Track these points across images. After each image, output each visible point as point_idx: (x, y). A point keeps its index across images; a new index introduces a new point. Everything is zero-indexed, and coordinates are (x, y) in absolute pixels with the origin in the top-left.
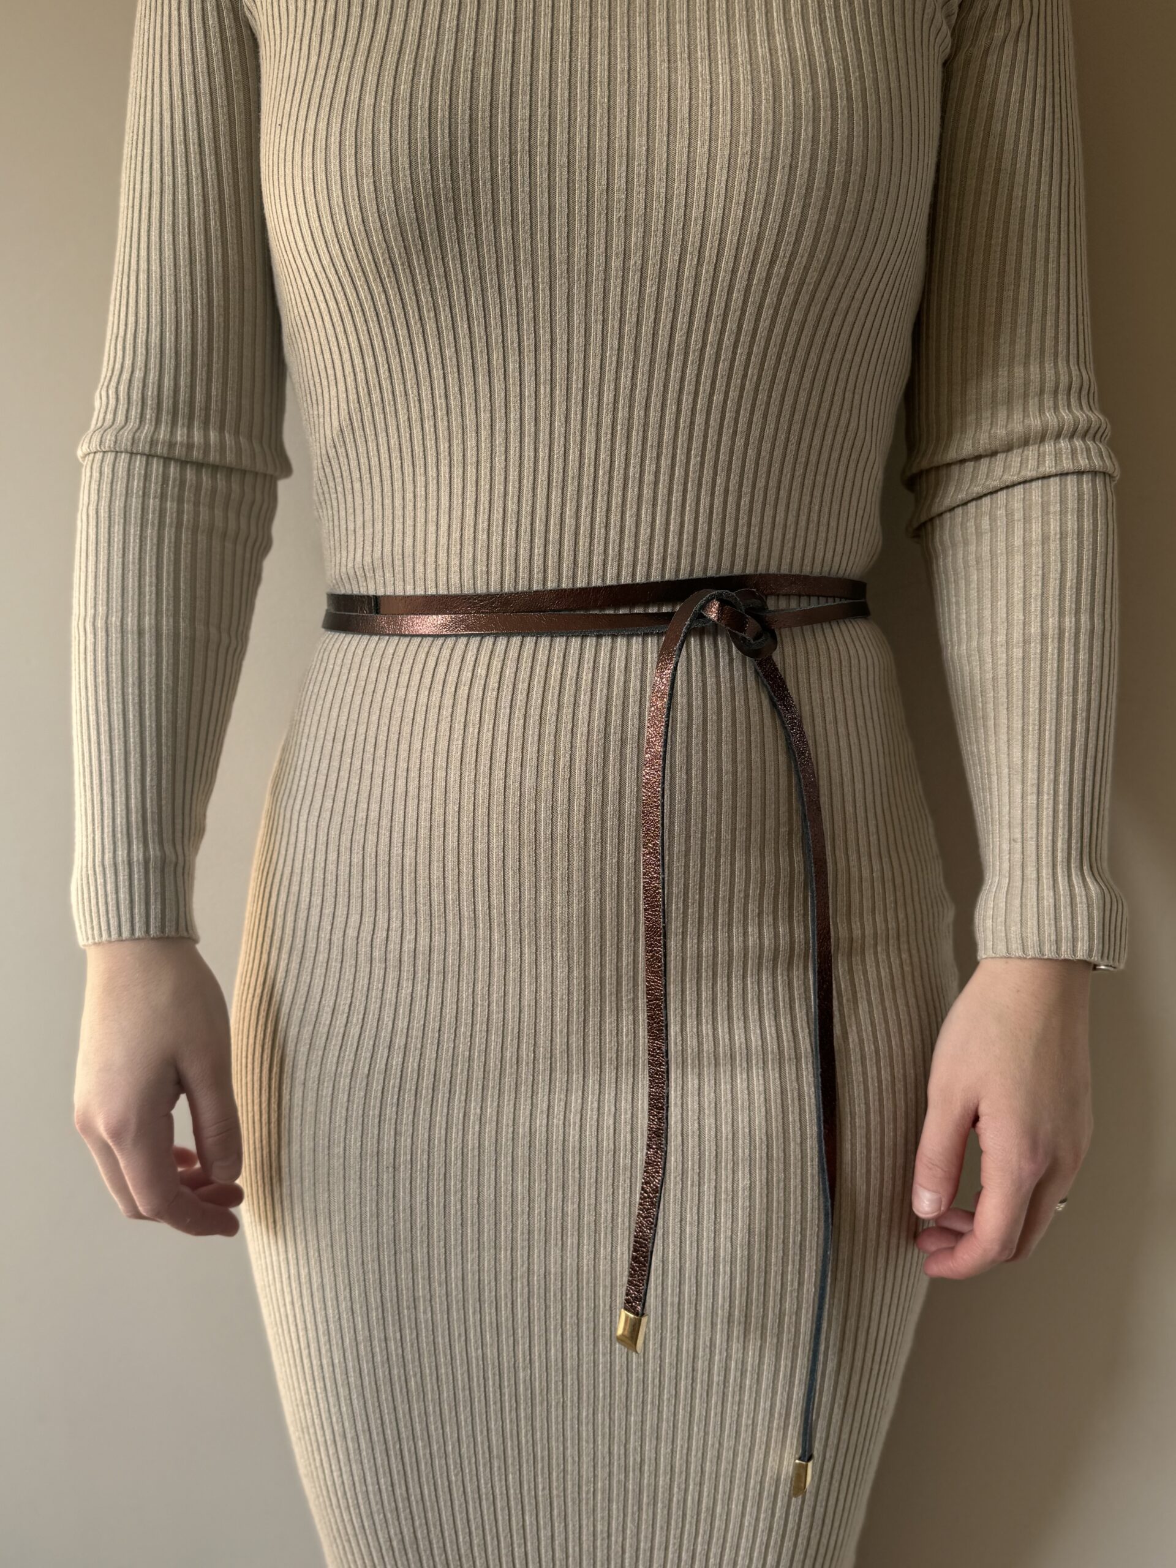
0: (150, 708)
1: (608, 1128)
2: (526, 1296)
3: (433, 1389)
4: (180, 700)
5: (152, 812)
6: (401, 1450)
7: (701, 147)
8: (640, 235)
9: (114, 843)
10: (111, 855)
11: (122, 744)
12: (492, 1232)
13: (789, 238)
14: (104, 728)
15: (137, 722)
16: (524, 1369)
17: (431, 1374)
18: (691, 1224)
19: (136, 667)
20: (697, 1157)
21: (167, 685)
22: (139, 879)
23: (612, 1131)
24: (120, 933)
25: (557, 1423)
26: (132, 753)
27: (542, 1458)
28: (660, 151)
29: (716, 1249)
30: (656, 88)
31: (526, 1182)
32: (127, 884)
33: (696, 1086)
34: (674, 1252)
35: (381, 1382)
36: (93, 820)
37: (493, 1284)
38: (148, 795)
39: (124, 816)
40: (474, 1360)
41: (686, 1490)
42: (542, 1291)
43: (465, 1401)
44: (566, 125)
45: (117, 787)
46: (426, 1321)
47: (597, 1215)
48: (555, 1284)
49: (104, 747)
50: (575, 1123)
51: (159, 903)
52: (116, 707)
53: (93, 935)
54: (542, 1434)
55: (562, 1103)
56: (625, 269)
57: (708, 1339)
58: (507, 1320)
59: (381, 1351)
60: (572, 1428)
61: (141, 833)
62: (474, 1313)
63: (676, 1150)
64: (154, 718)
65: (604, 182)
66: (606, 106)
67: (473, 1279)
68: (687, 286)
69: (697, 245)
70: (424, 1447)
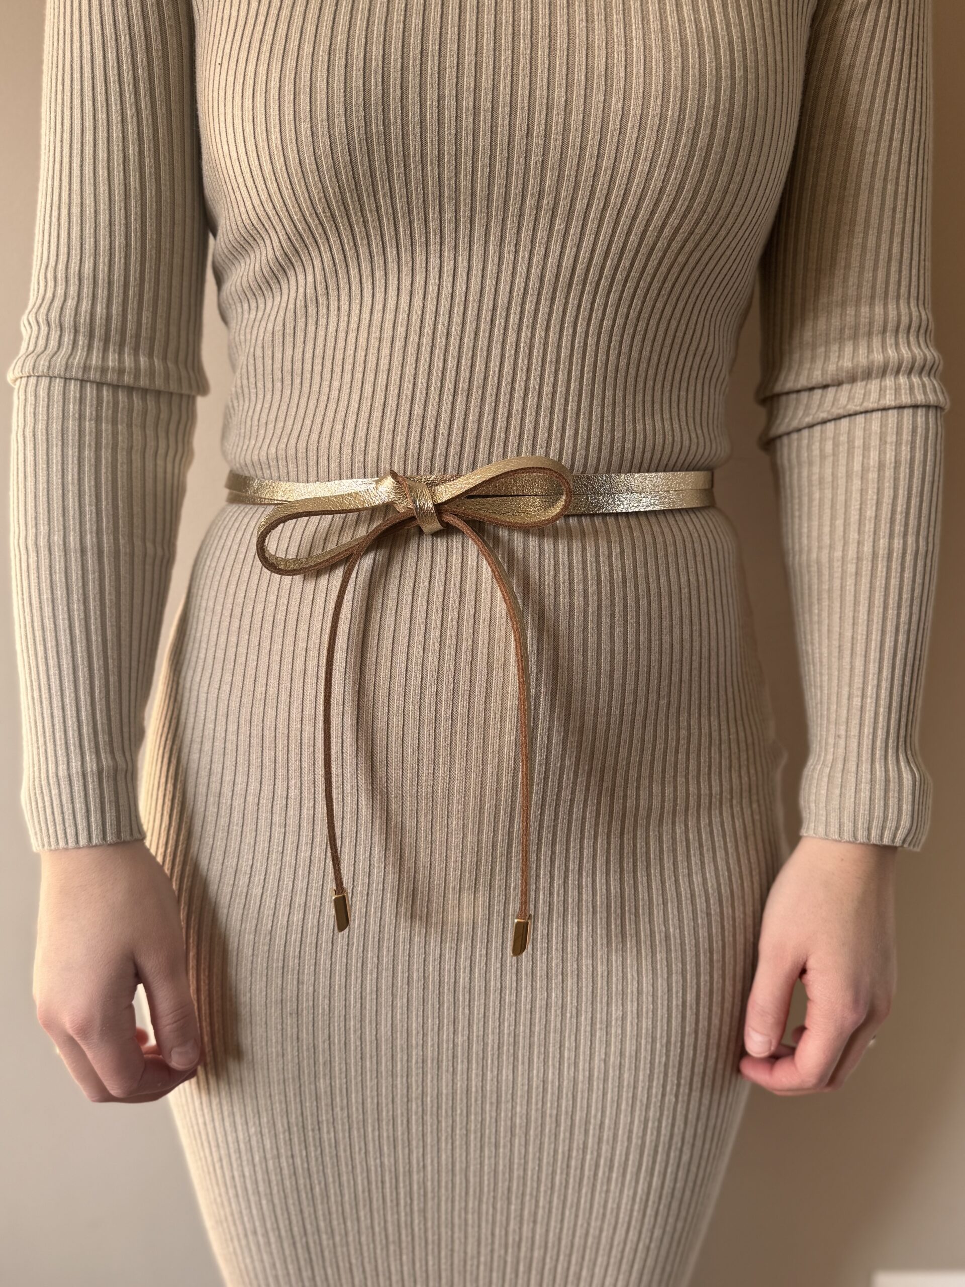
0: (95, 624)
1: (495, 972)
2: (420, 1113)
3: (335, 1193)
4: (123, 614)
5: (102, 724)
6: (307, 1243)
7: (616, 104)
8: (555, 178)
9: (68, 755)
10: (65, 767)
11: (70, 659)
12: (389, 1063)
13: (686, 193)
14: (51, 644)
15: (84, 637)
16: (418, 1172)
17: (334, 1182)
18: (569, 1050)
19: (80, 584)
20: (575, 993)
21: (111, 600)
22: (94, 789)
23: (499, 972)
24: (77, 842)
25: (446, 1213)
26: (81, 667)
27: (433, 1242)
28: (577, 103)
29: (591, 1070)
30: (574, 43)
31: (420, 1020)
32: (82, 794)
33: (576, 933)
34: (553, 1073)
35: (288, 1191)
36: (44, 732)
37: (390, 1106)
38: (98, 707)
39: (76, 728)
40: (373, 1168)
41: (557, 1260)
42: (435, 1109)
43: (364, 1200)
44: (491, 71)
45: (67, 701)
46: (329, 1140)
47: (485, 1045)
48: (447, 1103)
49: (52, 662)
50: (465, 968)
51: (113, 811)
52: (63, 623)
53: (49, 843)
54: (433, 1223)
55: (453, 951)
56: (538, 208)
57: (581, 1142)
58: (403, 1134)
59: (288, 1166)
60: (460, 1217)
61: (92, 744)
62: (373, 1131)
63: (557, 987)
64: (99, 632)
65: (525, 128)
66: (528, 57)
67: (372, 1103)
68: (591, 226)
69: (604, 192)
70: (328, 1239)
